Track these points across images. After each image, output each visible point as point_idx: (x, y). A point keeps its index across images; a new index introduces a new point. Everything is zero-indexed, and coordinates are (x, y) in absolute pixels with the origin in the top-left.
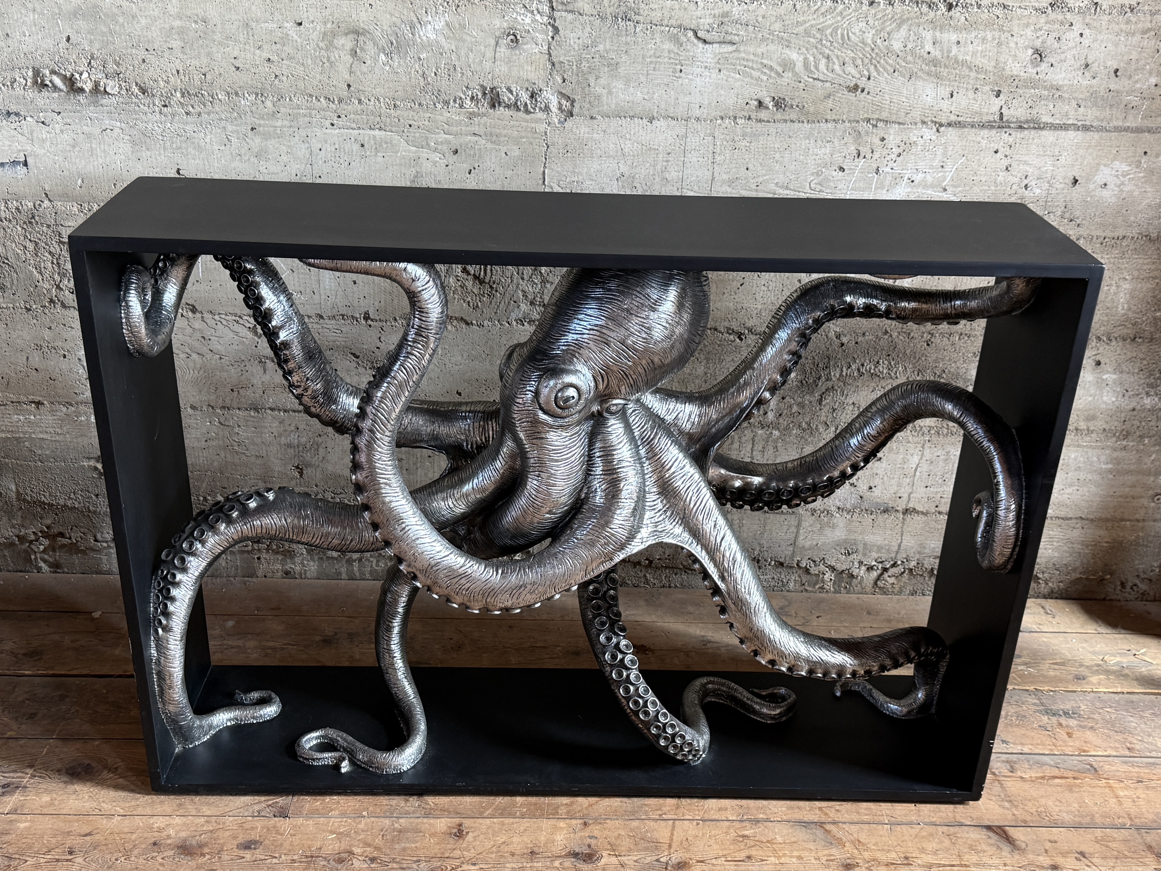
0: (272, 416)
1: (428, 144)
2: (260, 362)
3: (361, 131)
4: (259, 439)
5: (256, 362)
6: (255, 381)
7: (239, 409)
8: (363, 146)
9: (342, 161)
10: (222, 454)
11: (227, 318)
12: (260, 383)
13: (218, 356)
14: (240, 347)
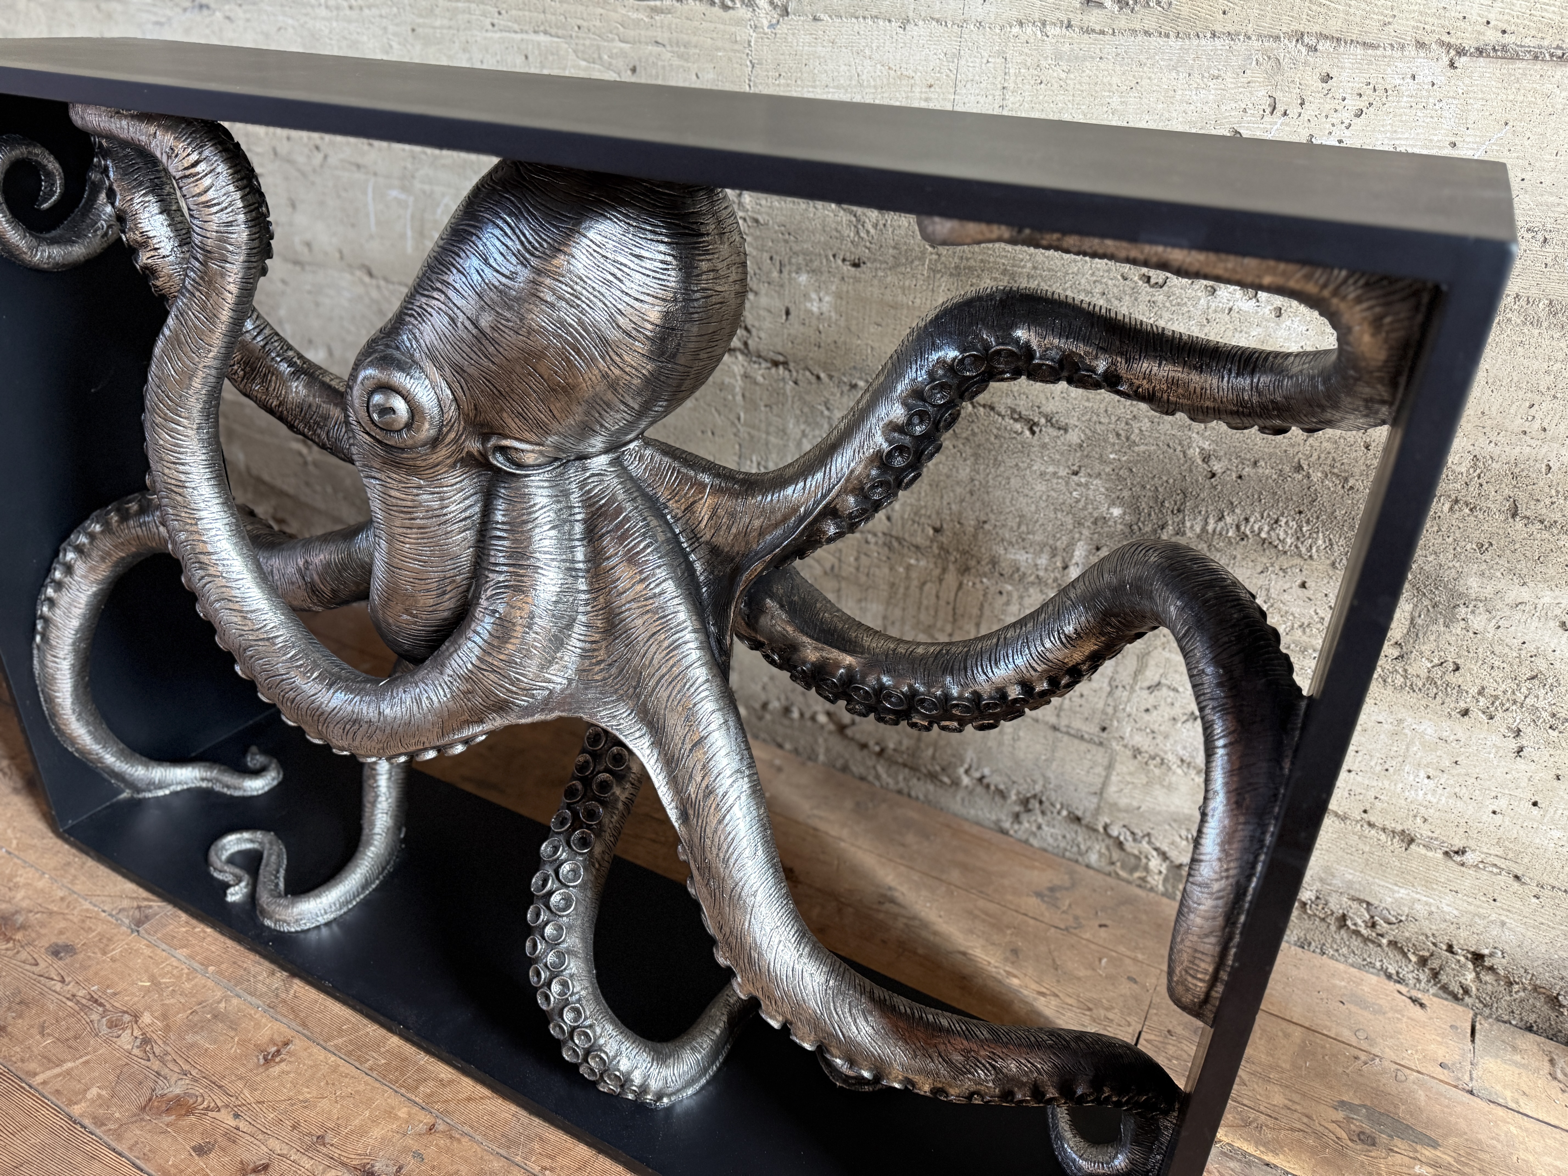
1: (600, 58)
3: (525, 36)
8: (526, 57)
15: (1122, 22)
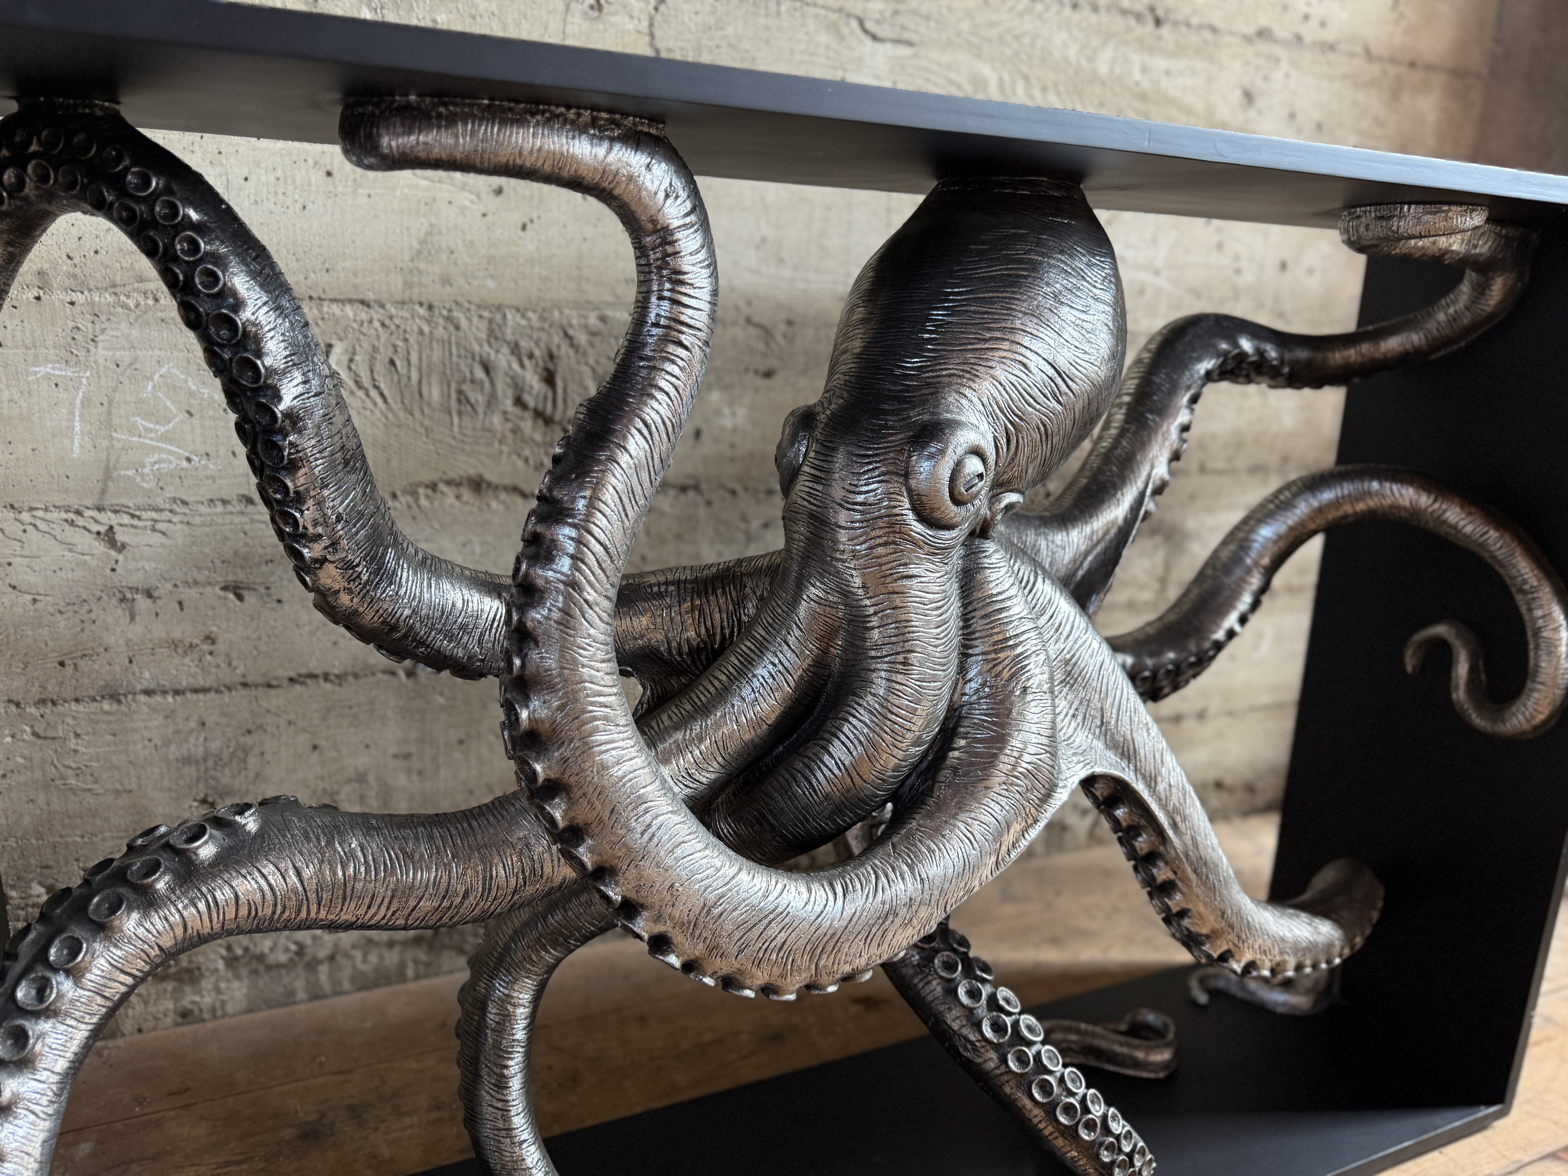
0: (149, 706)
2: (123, 600)
4: (123, 757)
5: (114, 601)
6: (111, 641)
7: (77, 700)
8: (329, 174)
9: (289, 202)
10: (41, 799)
11: (48, 516)
12: (122, 642)
13: (29, 597)
14: (79, 573)
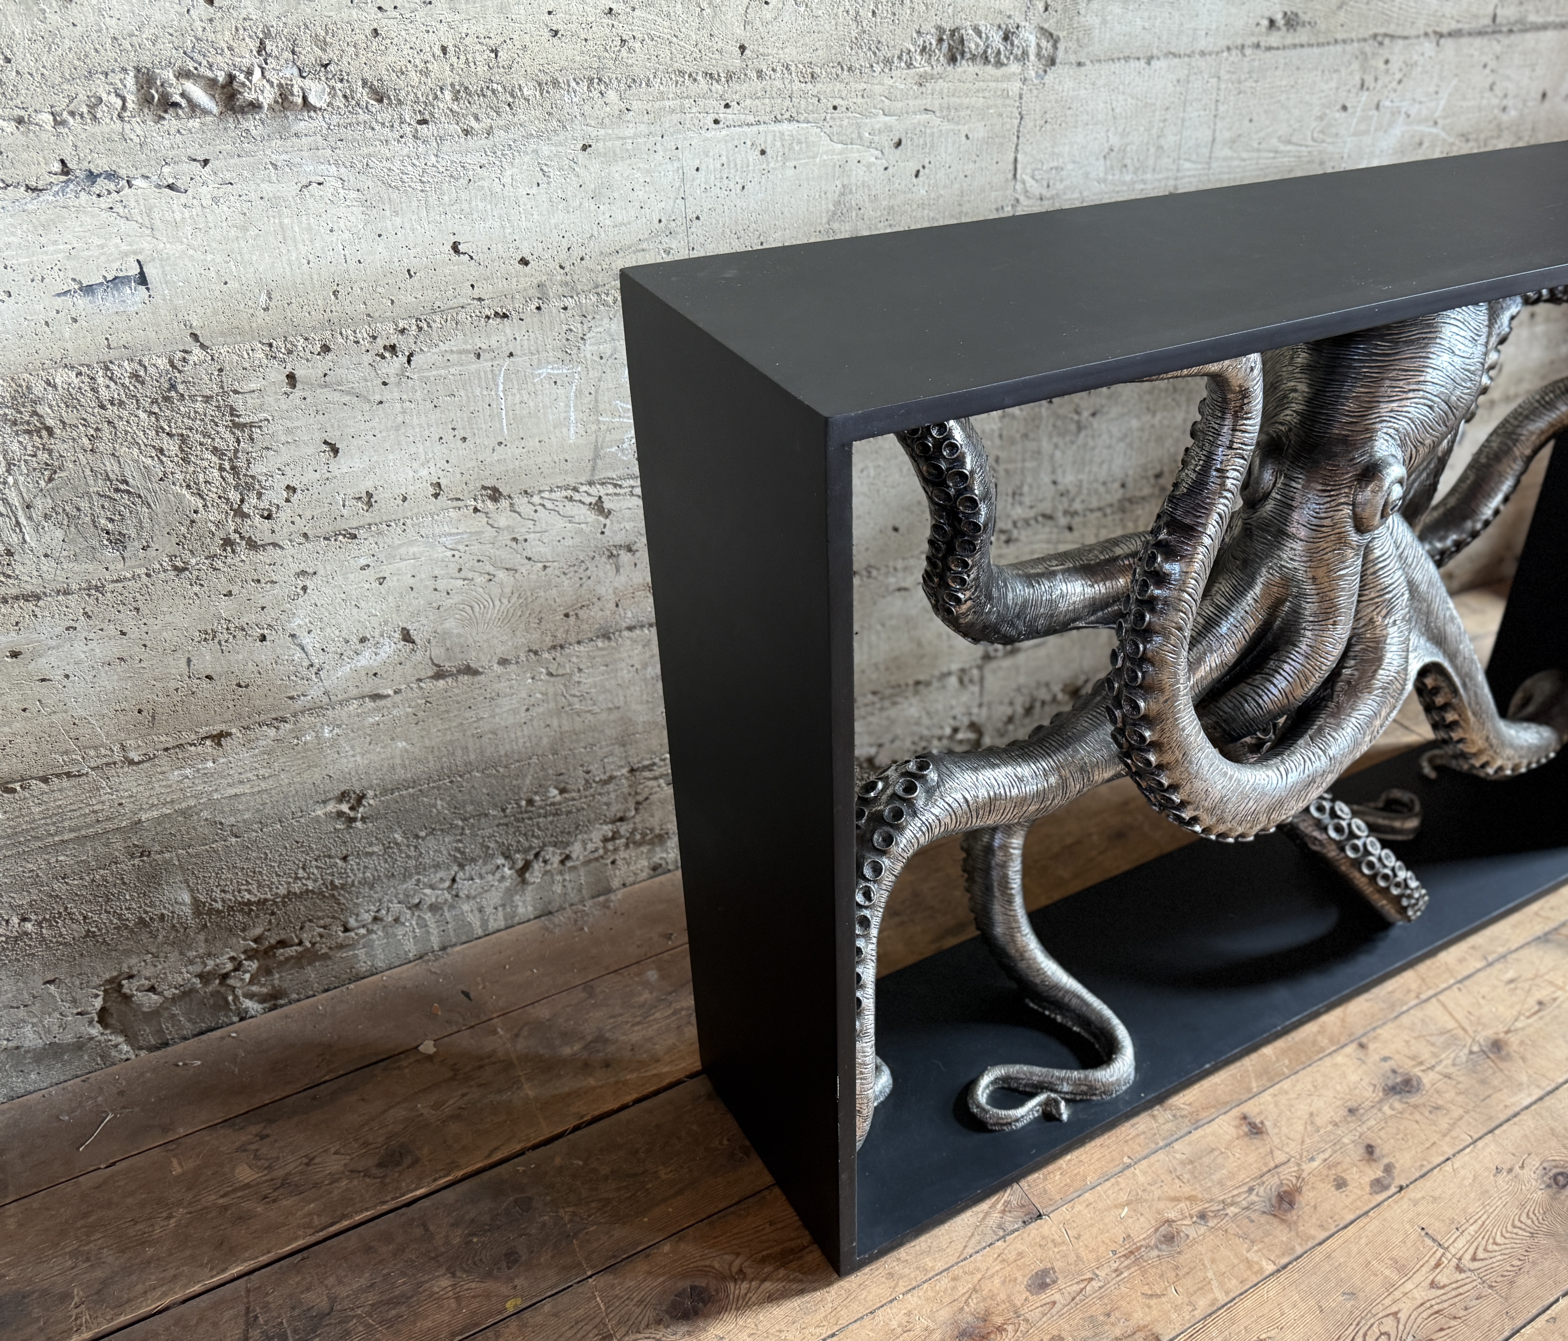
0: (631, 639)
1: (860, 137)
2: (611, 556)
3: (762, 128)
4: (613, 682)
5: (604, 559)
6: (602, 591)
7: (579, 643)
8: (763, 152)
9: (732, 185)
10: (555, 723)
11: (553, 496)
12: (611, 591)
13: (540, 565)
14: (577, 539)
15: (1290, 39)
